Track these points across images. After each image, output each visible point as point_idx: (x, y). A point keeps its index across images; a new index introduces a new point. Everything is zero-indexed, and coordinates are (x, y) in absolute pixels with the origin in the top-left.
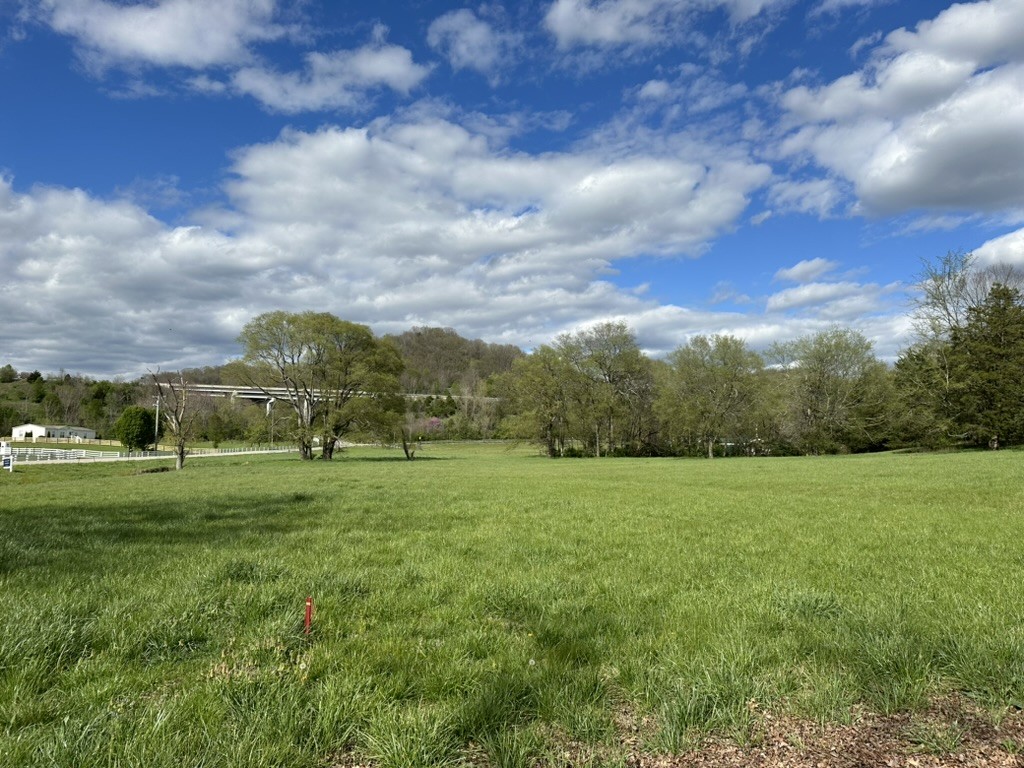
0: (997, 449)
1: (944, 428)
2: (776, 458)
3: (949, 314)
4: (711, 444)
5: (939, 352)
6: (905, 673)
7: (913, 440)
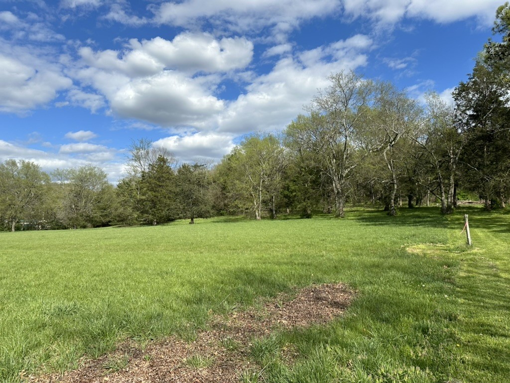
0: (156, 225)
1: (136, 216)
2: (53, 231)
3: (141, 165)
4: (14, 223)
5: (136, 182)
6: (106, 335)
7: (123, 221)
